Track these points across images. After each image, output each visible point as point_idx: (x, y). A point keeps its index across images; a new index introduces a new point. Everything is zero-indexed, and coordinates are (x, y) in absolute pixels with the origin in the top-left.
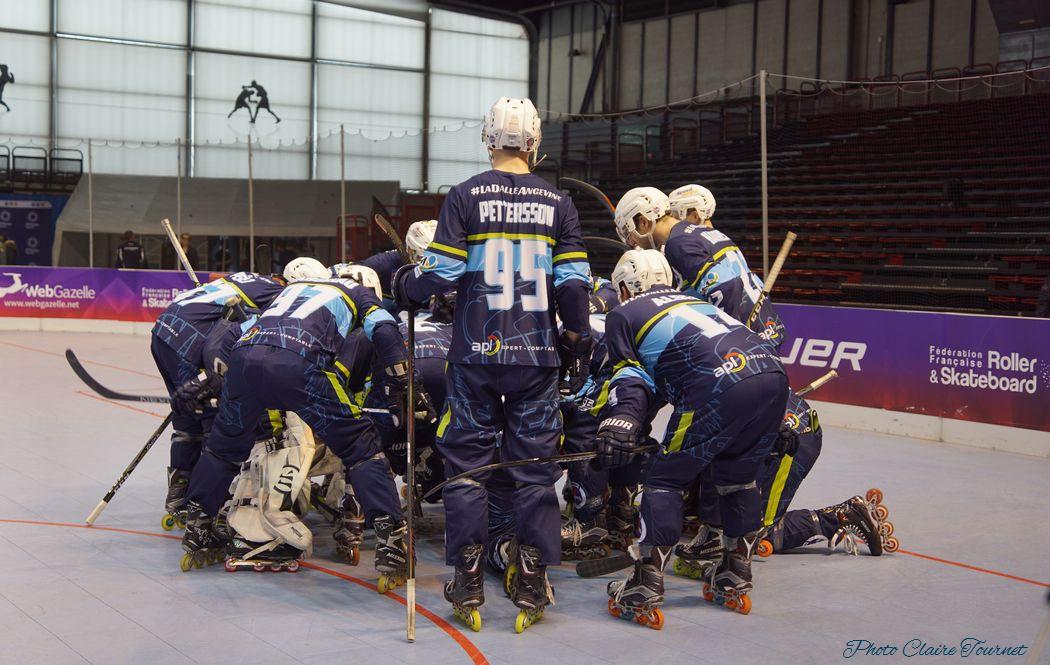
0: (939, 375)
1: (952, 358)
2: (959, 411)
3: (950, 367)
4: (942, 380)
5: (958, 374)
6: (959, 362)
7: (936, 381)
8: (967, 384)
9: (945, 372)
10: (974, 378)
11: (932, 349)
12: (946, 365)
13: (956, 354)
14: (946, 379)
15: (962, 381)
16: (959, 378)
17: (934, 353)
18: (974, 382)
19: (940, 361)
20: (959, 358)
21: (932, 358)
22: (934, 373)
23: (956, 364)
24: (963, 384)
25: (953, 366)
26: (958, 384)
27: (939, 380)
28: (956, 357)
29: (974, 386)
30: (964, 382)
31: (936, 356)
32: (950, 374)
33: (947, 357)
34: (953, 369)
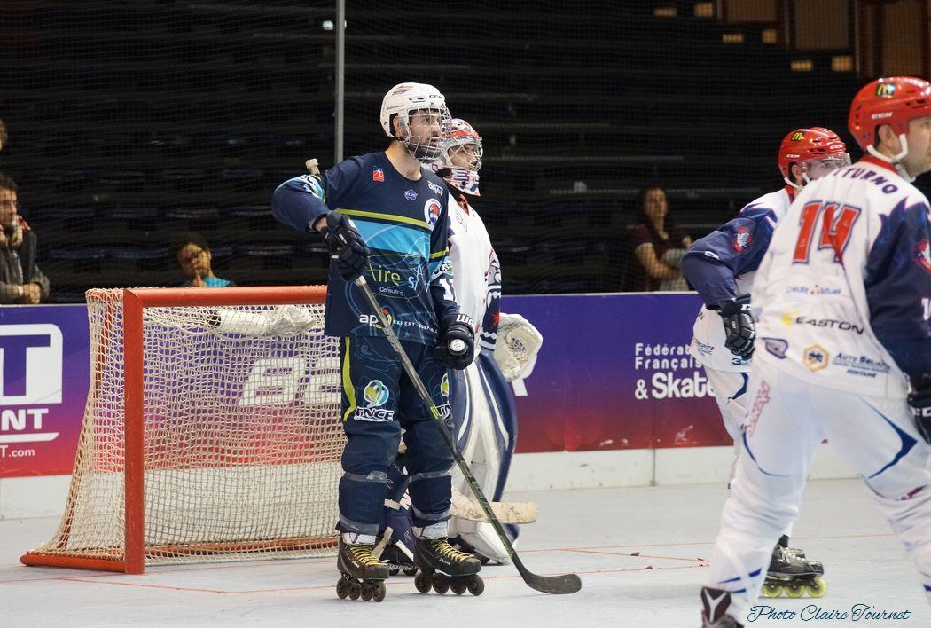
0: (649, 387)
1: (670, 358)
2: (681, 435)
3: (665, 371)
4: (654, 393)
5: (678, 381)
6: (679, 363)
7: (645, 395)
8: (691, 394)
9: (659, 380)
10: (701, 384)
11: (638, 347)
12: (661, 370)
13: (675, 351)
14: (660, 391)
15: (683, 390)
16: (680, 387)
17: (642, 354)
18: (700, 390)
19: (651, 364)
20: (680, 358)
21: (638, 362)
22: (641, 384)
23: (675, 367)
24: (685, 395)
25: (670, 369)
26: (678, 395)
27: (649, 393)
28: (676, 355)
29: (700, 395)
30: (687, 391)
31: (645, 358)
32: (666, 383)
33: (661, 357)
34: (670, 375)
